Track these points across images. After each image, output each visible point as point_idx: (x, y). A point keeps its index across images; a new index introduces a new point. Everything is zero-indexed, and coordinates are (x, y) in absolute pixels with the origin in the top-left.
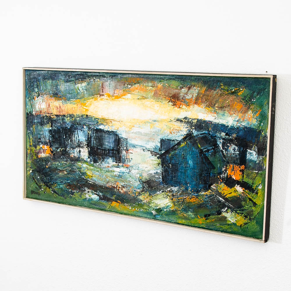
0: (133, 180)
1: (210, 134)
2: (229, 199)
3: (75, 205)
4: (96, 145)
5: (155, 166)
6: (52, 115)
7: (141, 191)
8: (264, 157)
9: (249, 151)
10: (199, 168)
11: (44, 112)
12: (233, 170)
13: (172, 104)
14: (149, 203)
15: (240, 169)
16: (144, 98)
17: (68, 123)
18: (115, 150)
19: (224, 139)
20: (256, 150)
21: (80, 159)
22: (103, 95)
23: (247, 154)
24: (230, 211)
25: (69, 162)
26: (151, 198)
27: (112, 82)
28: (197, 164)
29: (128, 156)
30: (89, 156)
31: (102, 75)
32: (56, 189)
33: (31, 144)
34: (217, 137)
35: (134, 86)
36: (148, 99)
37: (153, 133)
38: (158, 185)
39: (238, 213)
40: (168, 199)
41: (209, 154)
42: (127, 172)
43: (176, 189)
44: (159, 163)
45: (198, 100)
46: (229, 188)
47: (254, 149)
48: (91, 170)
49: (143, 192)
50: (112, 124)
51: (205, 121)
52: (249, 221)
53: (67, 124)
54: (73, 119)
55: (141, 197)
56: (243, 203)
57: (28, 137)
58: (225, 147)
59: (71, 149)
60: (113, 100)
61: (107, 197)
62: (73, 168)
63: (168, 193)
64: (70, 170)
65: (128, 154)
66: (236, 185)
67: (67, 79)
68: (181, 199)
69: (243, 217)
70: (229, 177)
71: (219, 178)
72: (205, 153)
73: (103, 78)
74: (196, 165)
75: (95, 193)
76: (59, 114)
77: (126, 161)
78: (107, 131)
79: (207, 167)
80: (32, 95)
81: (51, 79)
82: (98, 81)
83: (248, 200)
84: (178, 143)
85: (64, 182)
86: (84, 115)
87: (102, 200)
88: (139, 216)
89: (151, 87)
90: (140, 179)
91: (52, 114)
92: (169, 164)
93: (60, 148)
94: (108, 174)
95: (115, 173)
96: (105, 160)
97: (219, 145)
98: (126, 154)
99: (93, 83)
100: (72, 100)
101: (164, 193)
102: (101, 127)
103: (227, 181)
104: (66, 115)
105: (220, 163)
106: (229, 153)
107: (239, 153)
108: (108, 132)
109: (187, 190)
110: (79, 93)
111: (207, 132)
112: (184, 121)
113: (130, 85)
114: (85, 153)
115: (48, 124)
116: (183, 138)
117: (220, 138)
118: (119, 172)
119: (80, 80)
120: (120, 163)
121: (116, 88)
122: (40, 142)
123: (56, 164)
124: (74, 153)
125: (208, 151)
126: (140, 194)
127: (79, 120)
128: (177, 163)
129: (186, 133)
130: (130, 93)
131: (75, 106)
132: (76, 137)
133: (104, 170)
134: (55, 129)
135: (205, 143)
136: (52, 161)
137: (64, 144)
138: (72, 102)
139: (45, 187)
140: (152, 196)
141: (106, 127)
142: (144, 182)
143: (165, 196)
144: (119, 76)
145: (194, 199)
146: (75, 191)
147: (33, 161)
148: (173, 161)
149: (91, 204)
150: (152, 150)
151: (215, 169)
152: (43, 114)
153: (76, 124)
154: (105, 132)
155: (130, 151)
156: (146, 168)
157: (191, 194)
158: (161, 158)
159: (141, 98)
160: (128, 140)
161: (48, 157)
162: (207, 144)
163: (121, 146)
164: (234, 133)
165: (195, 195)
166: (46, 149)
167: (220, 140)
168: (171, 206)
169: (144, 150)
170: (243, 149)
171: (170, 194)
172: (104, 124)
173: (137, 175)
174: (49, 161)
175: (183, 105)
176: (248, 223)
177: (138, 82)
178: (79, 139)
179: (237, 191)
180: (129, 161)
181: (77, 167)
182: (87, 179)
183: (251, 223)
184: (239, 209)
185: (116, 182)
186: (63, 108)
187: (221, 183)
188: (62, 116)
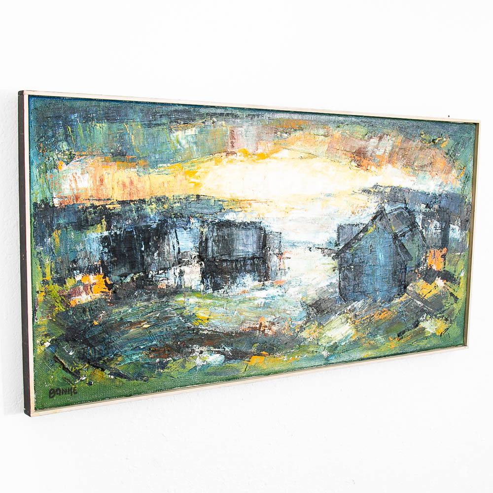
0: (290, 306)
1: (407, 208)
2: (429, 300)
3: (171, 388)
4: (218, 253)
5: (328, 274)
6: (110, 202)
7: (304, 322)
8: (467, 232)
9: (452, 226)
10: (392, 263)
11: (88, 197)
12: (434, 258)
13: (356, 165)
14: (318, 340)
15: (441, 255)
16: (311, 156)
17: (152, 216)
18: (257, 258)
19: (424, 214)
21: (182, 290)
22: (233, 153)
23: (450, 230)
25: (155, 299)
26: (321, 330)
27: (251, 128)
29: (282, 264)
30: (203, 279)
31: (231, 114)
32: (121, 369)
33: (48, 277)
34: (415, 212)
35: (294, 135)
36: (318, 158)
37: (326, 217)
38: (332, 305)
40: (348, 324)
41: (405, 240)
42: (281, 294)
43: (360, 304)
44: (335, 268)
45: (393, 157)
46: (429, 284)
48: (207, 306)
49: (308, 324)
50: (251, 209)
51: (401, 190)
53: (151, 220)
54: (166, 206)
55: (304, 334)
56: (444, 301)
57: (38, 263)
58: (425, 225)
59: (160, 272)
60: (254, 161)
61: (240, 351)
62: (166, 311)
63: (348, 314)
64: (158, 317)
65: (282, 260)
66: (437, 278)
68: (367, 318)
69: (444, 321)
70: (428, 268)
71: (416, 273)
72: (400, 238)
73: (233, 120)
75: (216, 350)
76: (129, 199)
77: (279, 274)
78: (241, 224)
80: (51, 158)
81: (107, 120)
82: (222, 126)
83: (449, 296)
84: (364, 228)
85: (142, 347)
86: (191, 197)
87: (230, 359)
88: (301, 369)
89: (323, 137)
90: (304, 302)
91: (108, 199)
92: (351, 265)
93: (133, 274)
94: (244, 306)
95: (256, 302)
96: (238, 280)
97: (418, 224)
98: (278, 260)
99: (212, 128)
101: (342, 315)
102: (230, 217)
103: (426, 275)
104: (147, 200)
105: (418, 250)
106: (429, 233)
107: (441, 231)
108: (245, 226)
109: (376, 301)
110: (180, 150)
111: (403, 206)
112: (373, 191)
113: (286, 133)
114: (193, 275)
115: (99, 225)
116: (372, 219)
117: (419, 213)
118: (265, 298)
119: (182, 122)
120: (266, 280)
121: (259, 138)
122: (75, 269)
123: (120, 312)
124: (168, 279)
125: (404, 234)
126: (302, 329)
127: (180, 207)
128: (362, 262)
129: (375, 211)
130: (286, 147)
131: (170, 178)
132: (171, 244)
133: (234, 300)
134: (118, 233)
135: (401, 223)
136: (109, 308)
137: (143, 264)
138: (162, 169)
139: (91, 370)
140: (323, 327)
141: (241, 215)
142: (310, 306)
143: (343, 321)
144: (267, 115)
145: (384, 313)
146: (170, 359)
147: (53, 317)
148: (357, 260)
149: (208, 374)
150: (324, 246)
151: (412, 260)
152: (83, 202)
153: (173, 216)
154: (237, 225)
155: (286, 255)
156: (314, 279)
157: (380, 306)
158: (337, 258)
159: (307, 155)
160: (282, 235)
161: (99, 299)
162: (403, 224)
163: (270, 248)
165: (387, 306)
166: (93, 281)
167: (419, 215)
168: (353, 334)
169: (310, 248)
170: (446, 225)
171: (351, 315)
172: (236, 210)
173: (297, 297)
174: (100, 309)
175: (372, 165)
177: (301, 128)
178: (179, 248)
179: (437, 286)
180: (283, 274)
181: (175, 308)
182: (198, 326)
184: (440, 311)
185: (259, 317)
186: (139, 186)
187: (420, 278)
188: (135, 202)
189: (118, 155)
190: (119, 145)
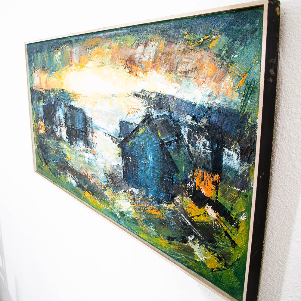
0: (99, 170)
1: (171, 117)
2: (197, 224)
4: (71, 124)
5: (116, 157)
7: (106, 185)
8: (251, 164)
9: (227, 151)
10: (160, 168)
12: (203, 180)
14: (114, 202)
15: (212, 180)
19: (190, 126)
20: (238, 150)
21: (62, 139)
22: (72, 65)
23: (224, 155)
24: (199, 243)
25: (56, 140)
28: (157, 161)
29: (93, 140)
30: (67, 136)
31: (70, 40)
33: (35, 120)
34: (180, 123)
38: (119, 182)
39: (209, 250)
41: (171, 149)
42: (94, 160)
43: (137, 192)
44: (120, 154)
45: (156, 62)
46: (197, 207)
47: (235, 148)
49: (108, 188)
51: (165, 97)
52: (224, 267)
53: (52, 100)
55: (107, 193)
56: (216, 236)
58: (192, 140)
59: (56, 127)
66: (207, 205)
67: (49, 50)
68: (142, 207)
69: (216, 258)
70: (196, 189)
71: (184, 188)
72: (166, 146)
74: (156, 163)
75: (74, 178)
77: (93, 146)
78: (77, 108)
79: (169, 168)
80: (32, 70)
83: (224, 235)
84: (136, 127)
87: (78, 187)
90: (105, 171)
91: (43, 89)
92: (129, 156)
94: (81, 159)
95: (85, 159)
96: (78, 142)
97: (183, 136)
98: (92, 137)
99: (65, 51)
101: (126, 193)
103: (194, 195)
105: (185, 165)
106: (197, 150)
107: (211, 152)
108: (78, 110)
109: (148, 196)
110: (57, 64)
111: (167, 113)
112: (141, 95)
113: (90, 49)
116: (142, 121)
117: (184, 124)
118: (88, 159)
119: (57, 49)
120: (88, 147)
121: (80, 54)
122: (39, 118)
123: (49, 141)
125: (170, 143)
126: (105, 189)
128: (137, 157)
129: (144, 114)
133: (77, 153)
135: (166, 130)
140: (116, 195)
142: (108, 175)
143: (126, 198)
145: (155, 210)
147: (37, 136)
148: (133, 153)
149: (72, 188)
151: (179, 173)
152: (38, 89)
154: (75, 109)
155: (95, 134)
156: (109, 157)
157: (152, 202)
160: (93, 120)
162: (168, 132)
163: (88, 127)
164: (204, 116)
165: (157, 205)
166: (42, 125)
167: (185, 127)
168: (133, 212)
169: (106, 134)
170: (218, 147)
173: (102, 165)
176: (222, 270)
177: (97, 44)
179: (208, 214)
181: (61, 147)
182: (67, 161)
183: (227, 272)
184: (211, 244)
185: (87, 169)
187: (187, 196)
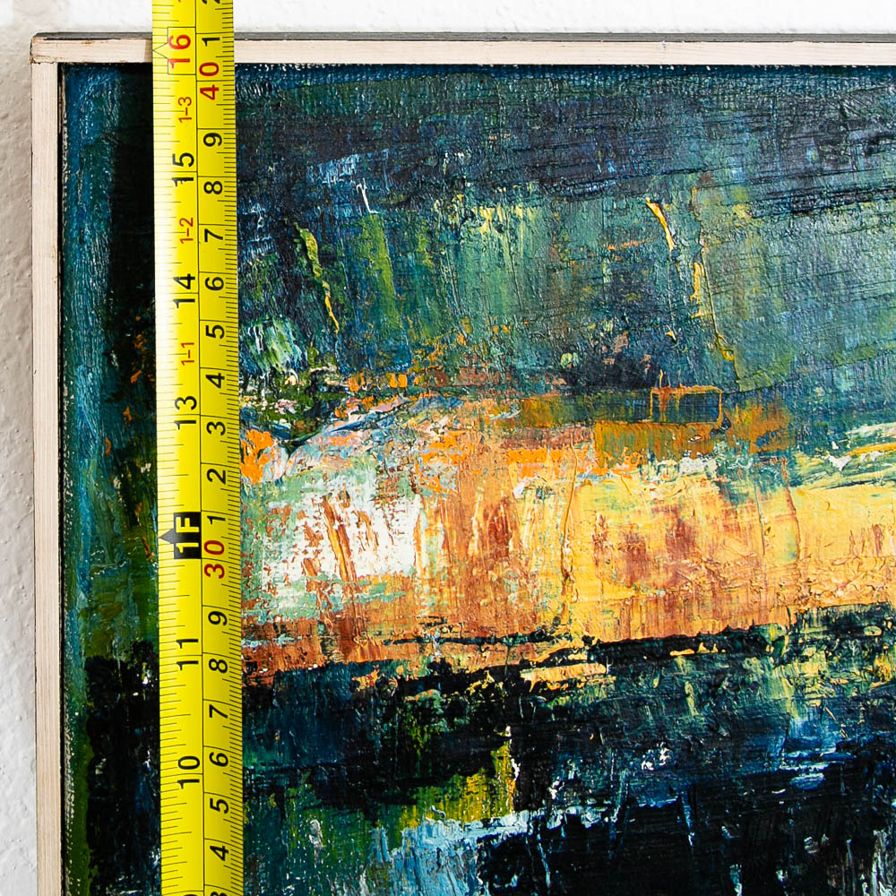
6: (544, 651)
17: (798, 721)
53: (792, 745)
67: (807, 175)
76: (659, 633)
91: (540, 636)
100: (871, 439)
104: (772, 634)
115: (475, 782)
134: (589, 818)
138: (873, 452)
186: (732, 552)
188: (702, 648)
189: (602, 383)
190: (609, 326)
